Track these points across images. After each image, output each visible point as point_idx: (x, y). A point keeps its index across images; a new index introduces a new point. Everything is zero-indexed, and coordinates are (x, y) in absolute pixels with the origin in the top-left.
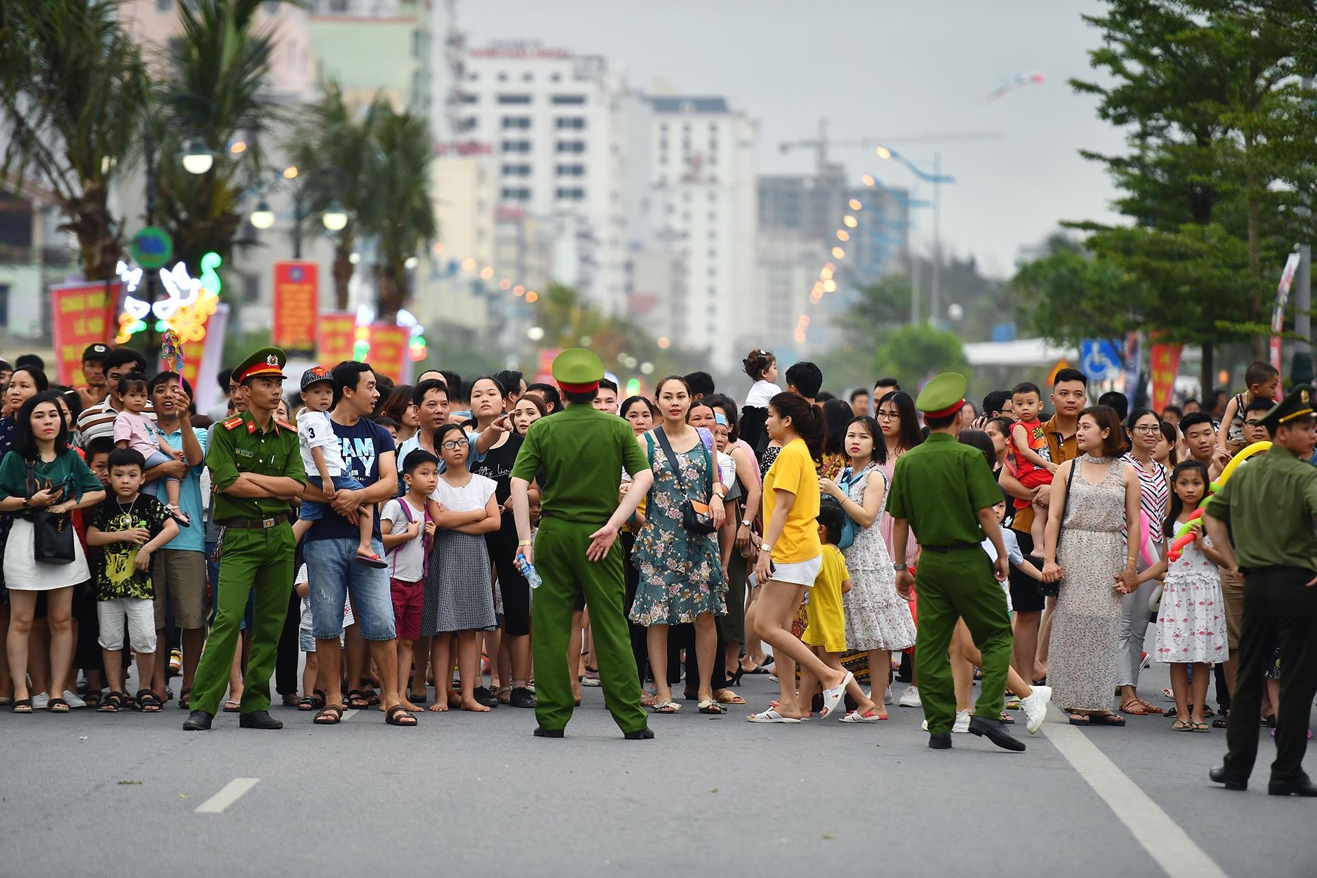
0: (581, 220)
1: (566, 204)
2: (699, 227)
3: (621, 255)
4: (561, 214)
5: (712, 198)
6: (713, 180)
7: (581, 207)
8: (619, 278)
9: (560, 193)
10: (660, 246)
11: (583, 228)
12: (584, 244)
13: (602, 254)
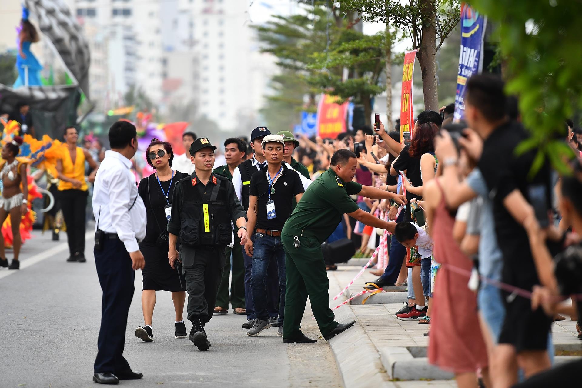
0: (128, 28)
1: (120, 19)
2: (213, 40)
3: (157, 53)
4: (115, 25)
5: (221, 23)
6: (221, 12)
7: (129, 21)
8: (157, 67)
9: (115, 12)
10: (185, 49)
11: (129, 33)
12: (129, 43)
13: (143, 51)
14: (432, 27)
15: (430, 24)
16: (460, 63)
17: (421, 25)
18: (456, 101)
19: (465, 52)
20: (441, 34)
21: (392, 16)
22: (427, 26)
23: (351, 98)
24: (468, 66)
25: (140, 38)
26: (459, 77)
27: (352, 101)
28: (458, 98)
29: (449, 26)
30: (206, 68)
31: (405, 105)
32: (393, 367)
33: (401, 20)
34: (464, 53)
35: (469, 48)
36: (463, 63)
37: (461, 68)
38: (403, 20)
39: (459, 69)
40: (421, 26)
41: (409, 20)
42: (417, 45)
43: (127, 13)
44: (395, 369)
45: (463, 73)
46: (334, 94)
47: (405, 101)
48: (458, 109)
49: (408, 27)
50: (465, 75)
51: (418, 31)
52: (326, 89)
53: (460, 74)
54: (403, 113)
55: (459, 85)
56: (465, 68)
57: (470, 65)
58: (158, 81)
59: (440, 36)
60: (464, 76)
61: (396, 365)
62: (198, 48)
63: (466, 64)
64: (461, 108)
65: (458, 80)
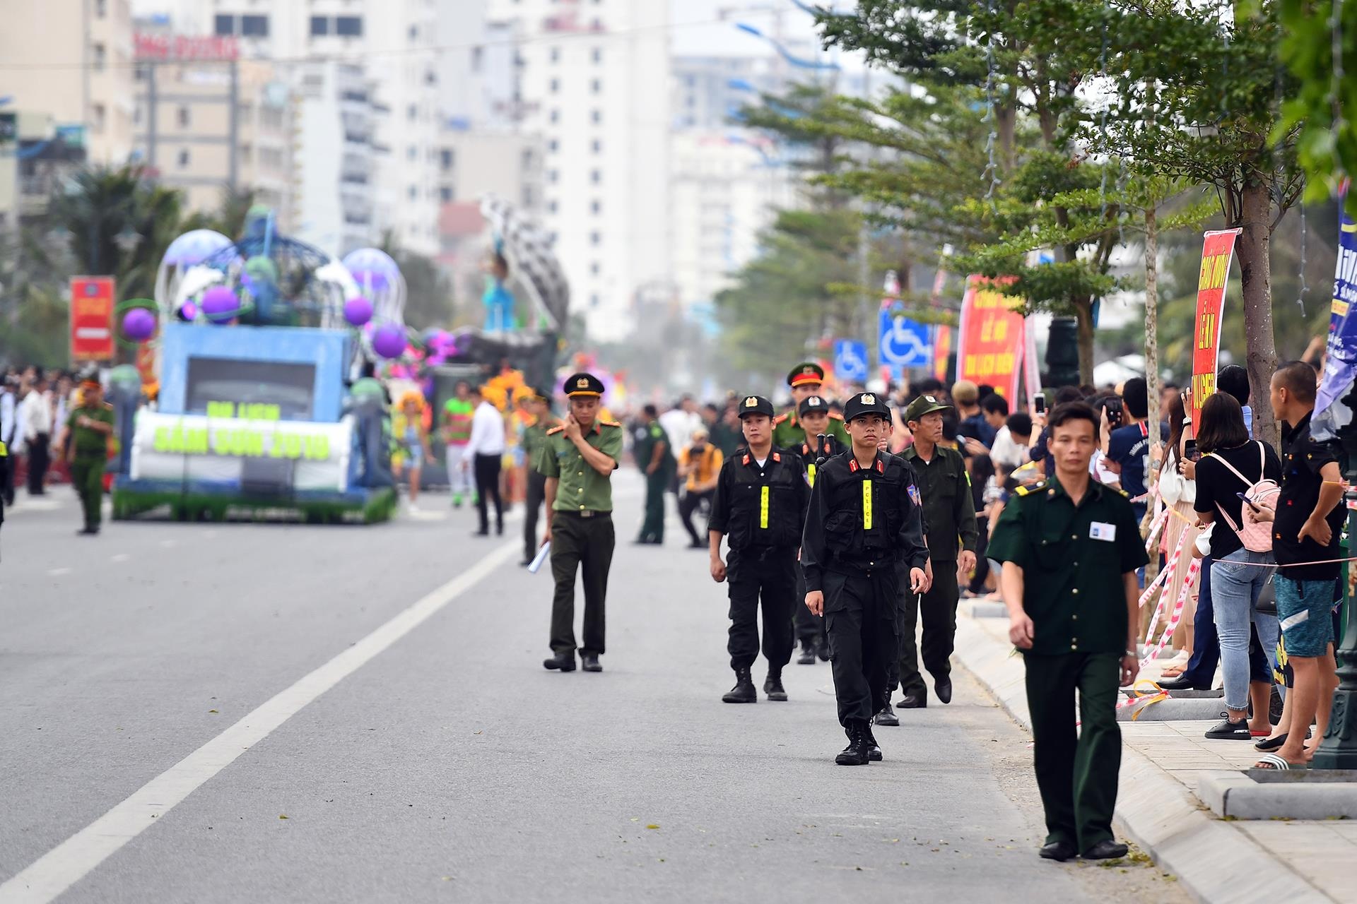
0: (353, 70)
1: (330, 44)
2: (575, 102)
3: (430, 137)
4: (321, 59)
5: (596, 56)
6: (597, 27)
7: (355, 49)
8: (427, 173)
9: (318, 26)
10: (503, 125)
11: (355, 84)
12: (354, 107)
13: (391, 130)
14: (1263, 187)
15: (1259, 181)
16: (1338, 276)
17: (1241, 182)
18: (1330, 344)
19: (1348, 257)
20: (1280, 200)
21: (1185, 164)
22: (1253, 185)
23: (1047, 303)
24: (1352, 283)
25: (383, 95)
26: (1334, 301)
27: (1052, 308)
28: (1334, 338)
29: (1296, 186)
30: (554, 176)
31: (1204, 335)
32: (1226, 797)
33: (1203, 173)
34: (1345, 259)
35: (1354, 251)
36: (1343, 278)
37: (1340, 286)
38: (1207, 173)
39: (1336, 287)
40: (1242, 184)
41: (1218, 173)
42: (1234, 221)
43: (350, 27)
44: (1229, 801)
45: (1342, 295)
46: (1013, 291)
47: (1205, 328)
48: (1333, 358)
49: (1217, 185)
50: (1346, 298)
51: (1234, 193)
52: (995, 282)
53: (1338, 297)
54: (1200, 351)
55: (1334, 316)
56: (1346, 285)
57: (1355, 282)
58: (427, 211)
59: (1278, 205)
60: (1346, 301)
61: (1231, 794)
62: (533, 124)
63: (1348, 280)
64: (1339, 357)
65: (1333, 306)
